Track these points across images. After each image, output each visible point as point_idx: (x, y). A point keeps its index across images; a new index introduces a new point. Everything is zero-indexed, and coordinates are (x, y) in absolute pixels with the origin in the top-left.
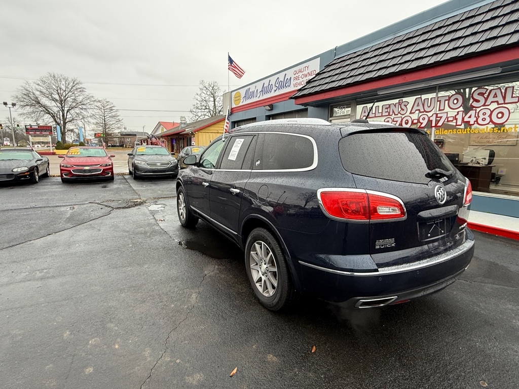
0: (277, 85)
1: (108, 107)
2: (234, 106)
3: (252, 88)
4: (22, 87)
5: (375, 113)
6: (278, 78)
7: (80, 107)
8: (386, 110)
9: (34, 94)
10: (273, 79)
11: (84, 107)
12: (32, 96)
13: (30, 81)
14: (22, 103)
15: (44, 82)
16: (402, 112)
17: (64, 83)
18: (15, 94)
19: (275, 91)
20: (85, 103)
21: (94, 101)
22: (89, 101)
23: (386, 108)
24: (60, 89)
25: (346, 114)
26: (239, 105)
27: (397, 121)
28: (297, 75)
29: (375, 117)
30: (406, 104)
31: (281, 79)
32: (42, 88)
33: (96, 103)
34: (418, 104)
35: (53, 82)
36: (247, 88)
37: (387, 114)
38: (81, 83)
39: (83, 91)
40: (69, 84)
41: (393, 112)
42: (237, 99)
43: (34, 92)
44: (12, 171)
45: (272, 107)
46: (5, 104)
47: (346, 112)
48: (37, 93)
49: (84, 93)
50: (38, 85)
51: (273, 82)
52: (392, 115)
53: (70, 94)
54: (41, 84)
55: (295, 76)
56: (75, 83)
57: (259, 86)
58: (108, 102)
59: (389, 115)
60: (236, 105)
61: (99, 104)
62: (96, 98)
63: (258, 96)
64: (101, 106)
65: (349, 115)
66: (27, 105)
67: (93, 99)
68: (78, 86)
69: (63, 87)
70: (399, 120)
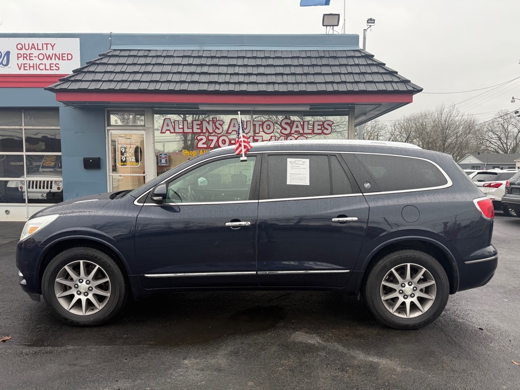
16: (217, 131)
23: (198, 125)
27: (212, 140)
28: (26, 51)
29: (183, 132)
30: (221, 123)
34: (234, 124)
37: (200, 131)
41: (207, 129)
52: (205, 133)
55: (20, 52)
65: (144, 126)
70: (215, 139)
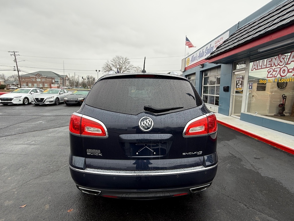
0: (206, 52)
1: (139, 70)
2: (186, 66)
3: (195, 55)
4: (106, 63)
5: (261, 66)
6: (207, 47)
7: (127, 71)
8: (269, 63)
9: (110, 66)
10: (205, 48)
11: (129, 71)
12: (109, 66)
13: (109, 60)
14: (105, 70)
15: (114, 60)
17: (121, 60)
18: (103, 66)
19: (205, 55)
20: (129, 69)
21: (133, 68)
22: (131, 68)
23: (269, 62)
24: (120, 63)
25: (243, 67)
26: (189, 66)
28: (216, 44)
29: (262, 68)
30: (284, 57)
31: (209, 48)
32: (113, 63)
33: (134, 69)
34: (293, 56)
35: (117, 60)
36: (192, 55)
37: (270, 66)
38: (129, 59)
39: (129, 63)
40: (123, 60)
42: (188, 62)
43: (110, 65)
44: (77, 99)
45: (203, 66)
46: (96, 71)
47: (243, 66)
48: (111, 65)
49: (129, 64)
50: (112, 61)
51: (204, 51)
52: (273, 67)
53: (124, 65)
54: (113, 61)
55: (215, 45)
56: (126, 59)
57: (198, 53)
58: (139, 68)
59: (271, 66)
60: (187, 65)
61: (135, 69)
62: (134, 66)
63: (197, 59)
64: (136, 70)
65: (245, 68)
66: (107, 71)
67: (133, 67)
68: (127, 61)
69: (121, 62)
70: (278, 70)
